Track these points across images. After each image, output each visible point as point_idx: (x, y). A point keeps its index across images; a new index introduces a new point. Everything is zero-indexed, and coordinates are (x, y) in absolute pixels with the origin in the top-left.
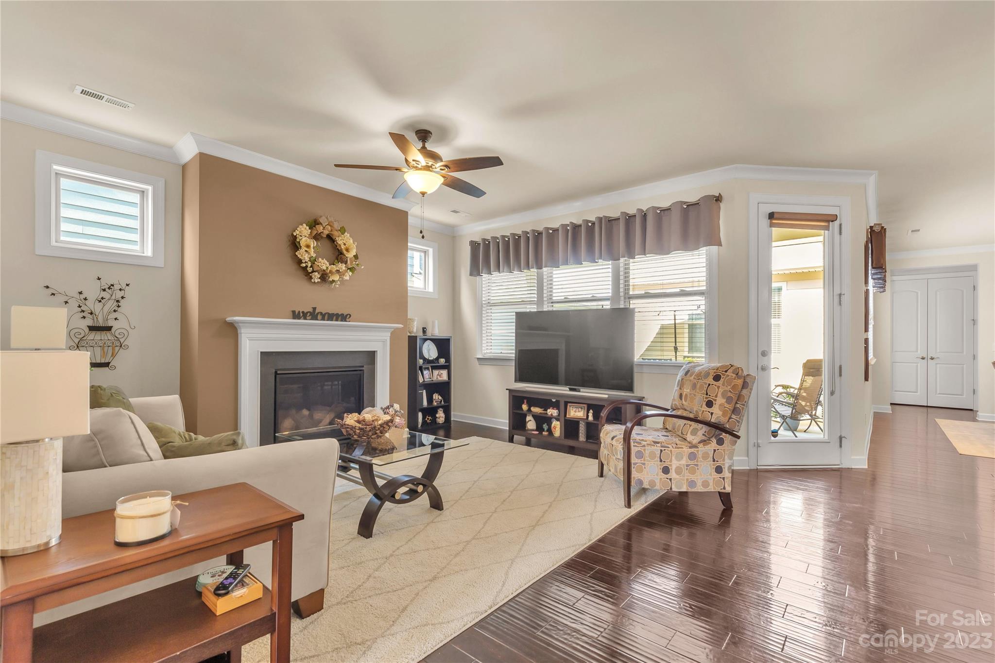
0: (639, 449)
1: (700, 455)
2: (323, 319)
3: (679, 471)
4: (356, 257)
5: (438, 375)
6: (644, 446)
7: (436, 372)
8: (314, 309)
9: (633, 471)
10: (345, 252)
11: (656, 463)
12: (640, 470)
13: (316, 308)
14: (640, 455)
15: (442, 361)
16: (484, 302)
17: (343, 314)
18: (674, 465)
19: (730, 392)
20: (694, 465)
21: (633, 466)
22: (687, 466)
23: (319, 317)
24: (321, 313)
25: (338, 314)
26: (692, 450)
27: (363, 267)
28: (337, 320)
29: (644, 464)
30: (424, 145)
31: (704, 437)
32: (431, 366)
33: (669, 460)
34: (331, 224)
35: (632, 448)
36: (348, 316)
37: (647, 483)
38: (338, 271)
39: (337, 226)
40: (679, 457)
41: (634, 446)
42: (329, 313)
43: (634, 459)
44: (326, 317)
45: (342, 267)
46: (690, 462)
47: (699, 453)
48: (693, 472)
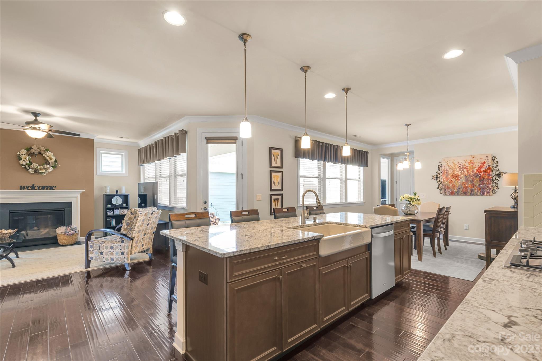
0: (91, 244)
1: (115, 247)
2: (39, 189)
3: (106, 254)
4: (56, 161)
5: (123, 212)
6: (93, 243)
7: (122, 210)
8: (33, 185)
9: (89, 253)
10: (49, 160)
11: (98, 250)
12: (92, 253)
13: (34, 184)
14: (92, 247)
15: (124, 205)
16: (145, 178)
17: (51, 186)
18: (105, 251)
19: (128, 220)
20: (113, 251)
21: (89, 251)
22: (110, 251)
23: (36, 188)
24: (37, 186)
25: (48, 186)
26: (112, 245)
27: (59, 166)
28: (47, 189)
29: (93, 251)
30: (36, 118)
31: (120, 239)
32: (120, 208)
33: (103, 249)
34: (40, 148)
35: (89, 244)
36: (54, 187)
37: (95, 259)
38: (44, 168)
39: (43, 149)
40: (107, 248)
41: (90, 243)
42: (42, 186)
43: (89, 249)
44: (41, 188)
45: (46, 166)
46: (111, 250)
47: (115, 246)
48: (112, 254)
